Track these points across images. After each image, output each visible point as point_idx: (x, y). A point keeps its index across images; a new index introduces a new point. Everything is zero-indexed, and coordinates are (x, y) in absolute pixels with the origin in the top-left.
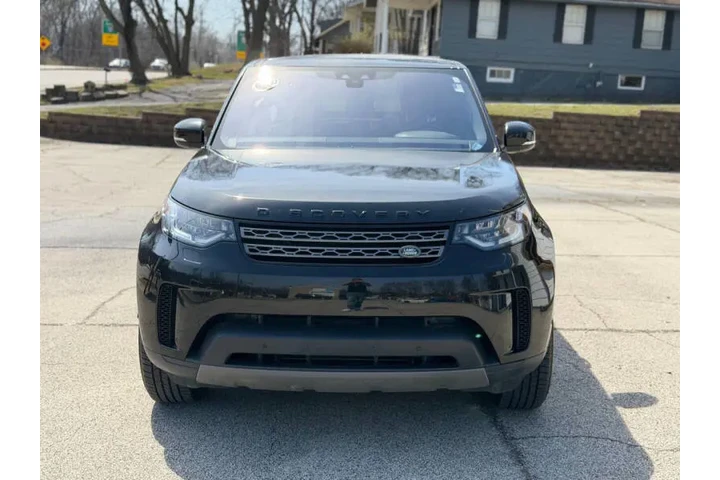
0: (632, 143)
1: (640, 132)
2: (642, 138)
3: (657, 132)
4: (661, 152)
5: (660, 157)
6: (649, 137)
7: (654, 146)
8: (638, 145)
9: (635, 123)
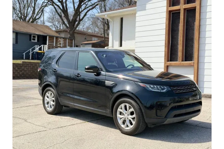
0: (21, 71)
1: (23, 68)
2: (23, 69)
3: (27, 68)
4: (29, 74)
5: (29, 75)
6: (25, 69)
7: (27, 72)
8: (23, 72)
9: (21, 65)
